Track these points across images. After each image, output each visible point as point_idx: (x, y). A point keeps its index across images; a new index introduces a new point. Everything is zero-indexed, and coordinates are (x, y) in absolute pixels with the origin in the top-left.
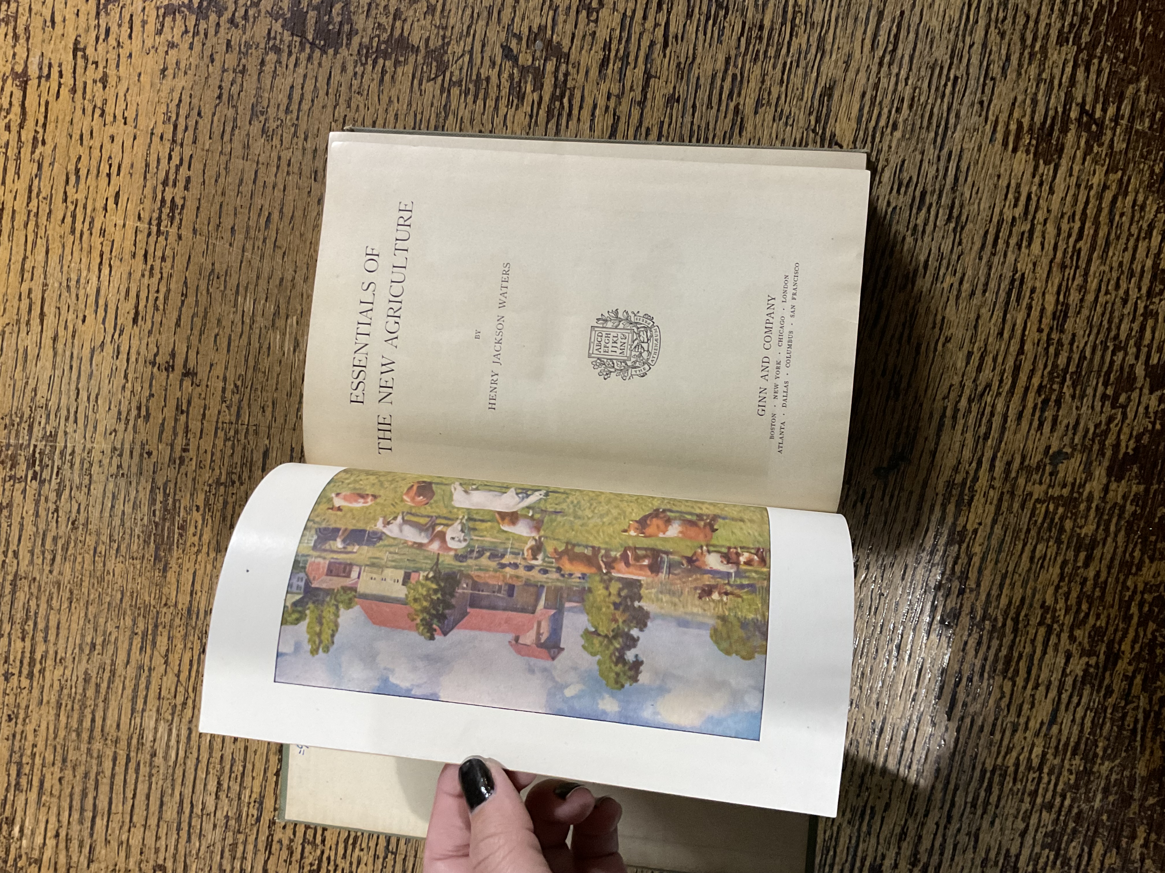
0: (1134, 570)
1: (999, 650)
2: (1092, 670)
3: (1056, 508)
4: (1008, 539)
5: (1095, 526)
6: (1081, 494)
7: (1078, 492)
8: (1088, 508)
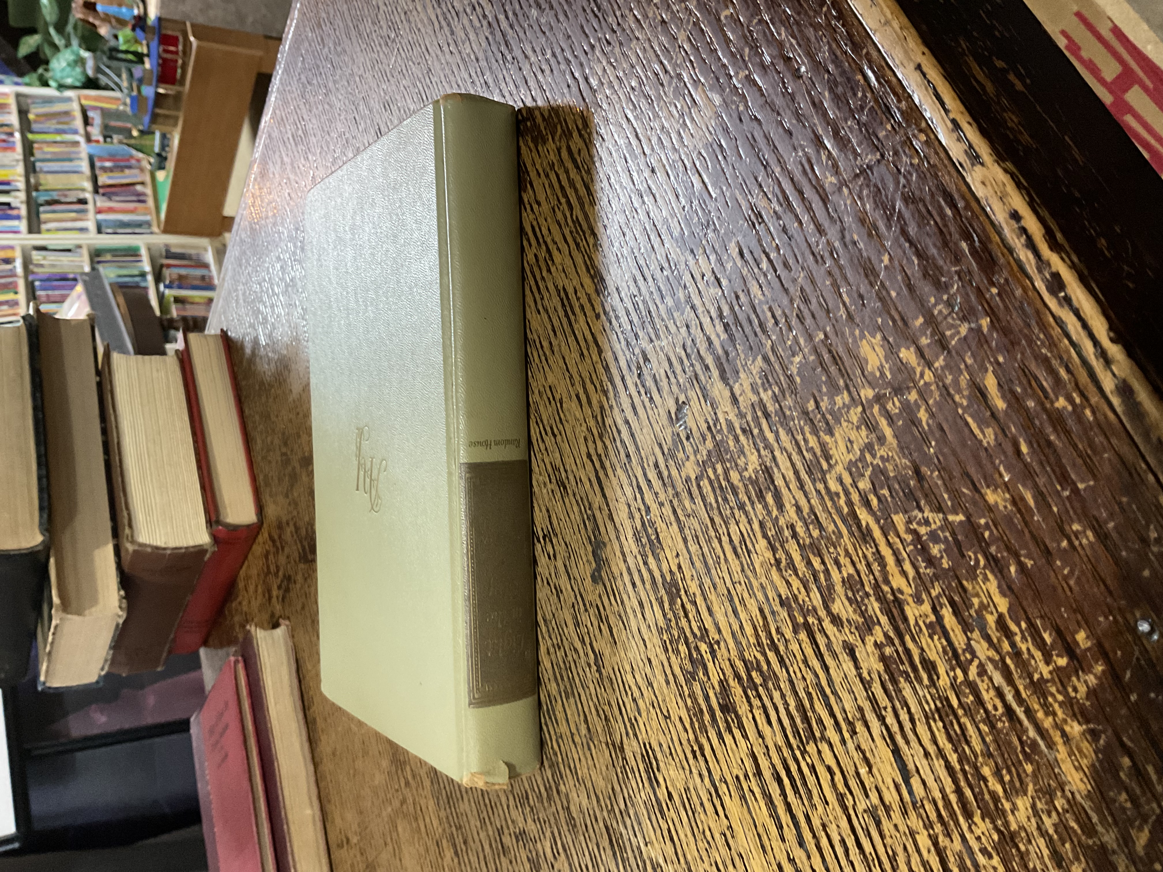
0: (825, 466)
1: (786, 705)
2: (888, 651)
3: (715, 470)
4: (706, 549)
5: (756, 454)
6: (720, 431)
7: (718, 432)
8: (737, 439)
